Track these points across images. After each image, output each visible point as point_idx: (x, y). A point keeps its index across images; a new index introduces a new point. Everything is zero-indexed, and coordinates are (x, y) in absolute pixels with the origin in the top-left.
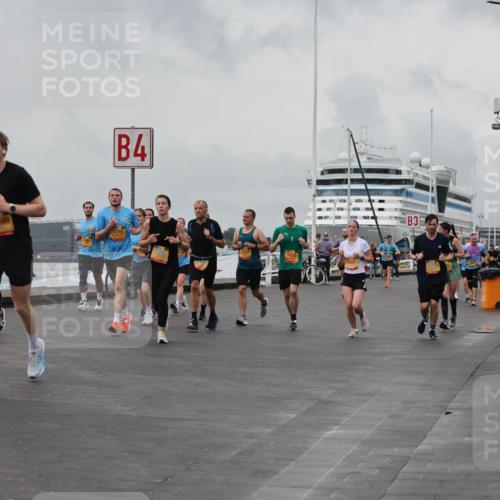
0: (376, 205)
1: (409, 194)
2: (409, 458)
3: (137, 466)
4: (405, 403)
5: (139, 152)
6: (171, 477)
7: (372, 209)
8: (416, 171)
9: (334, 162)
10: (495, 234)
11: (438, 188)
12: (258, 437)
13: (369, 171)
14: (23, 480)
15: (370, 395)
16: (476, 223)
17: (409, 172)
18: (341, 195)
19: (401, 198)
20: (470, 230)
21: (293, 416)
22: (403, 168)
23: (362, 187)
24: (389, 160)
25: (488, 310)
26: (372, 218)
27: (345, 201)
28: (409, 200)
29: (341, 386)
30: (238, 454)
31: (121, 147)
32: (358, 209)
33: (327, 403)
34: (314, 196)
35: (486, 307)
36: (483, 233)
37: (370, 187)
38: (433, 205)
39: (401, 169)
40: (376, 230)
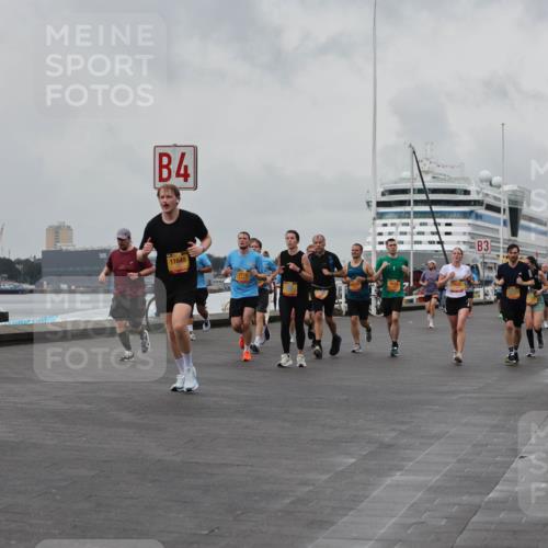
0: (443, 229)
1: (478, 217)
2: (480, 507)
3: (181, 516)
4: (474, 445)
5: (182, 172)
6: (218, 528)
7: (438, 233)
8: (486, 192)
9: (396, 182)
11: (511, 209)
12: (313, 485)
13: (435, 191)
14: (57, 532)
15: (438, 437)
17: (478, 193)
18: (405, 218)
19: (470, 221)
21: (353, 460)
22: (472, 188)
23: (427, 209)
24: (456, 179)
26: (438, 243)
27: (407, 224)
28: (479, 223)
29: (404, 428)
30: (292, 503)
31: (161, 166)
32: (423, 233)
33: (390, 446)
34: (374, 219)
37: (435, 208)
38: (505, 229)
39: (468, 189)
40: (443, 257)
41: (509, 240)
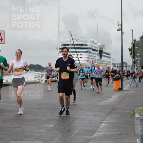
0: (79, 56)
1: (90, 53)
7: (78, 57)
8: (92, 45)
9: (65, 42)
10: (118, 66)
11: (100, 50)
12: (40, 133)
13: (77, 45)
16: (112, 62)
17: (90, 45)
19: (87, 54)
20: (110, 64)
21: (52, 126)
22: (88, 44)
23: (74, 50)
24: (84, 41)
25: (116, 90)
26: (78, 60)
28: (90, 54)
30: (34, 139)
34: (59, 53)
35: (115, 89)
36: (114, 65)
37: (77, 50)
38: (98, 56)
39: (87, 44)
40: (79, 65)
41: (99, 60)
